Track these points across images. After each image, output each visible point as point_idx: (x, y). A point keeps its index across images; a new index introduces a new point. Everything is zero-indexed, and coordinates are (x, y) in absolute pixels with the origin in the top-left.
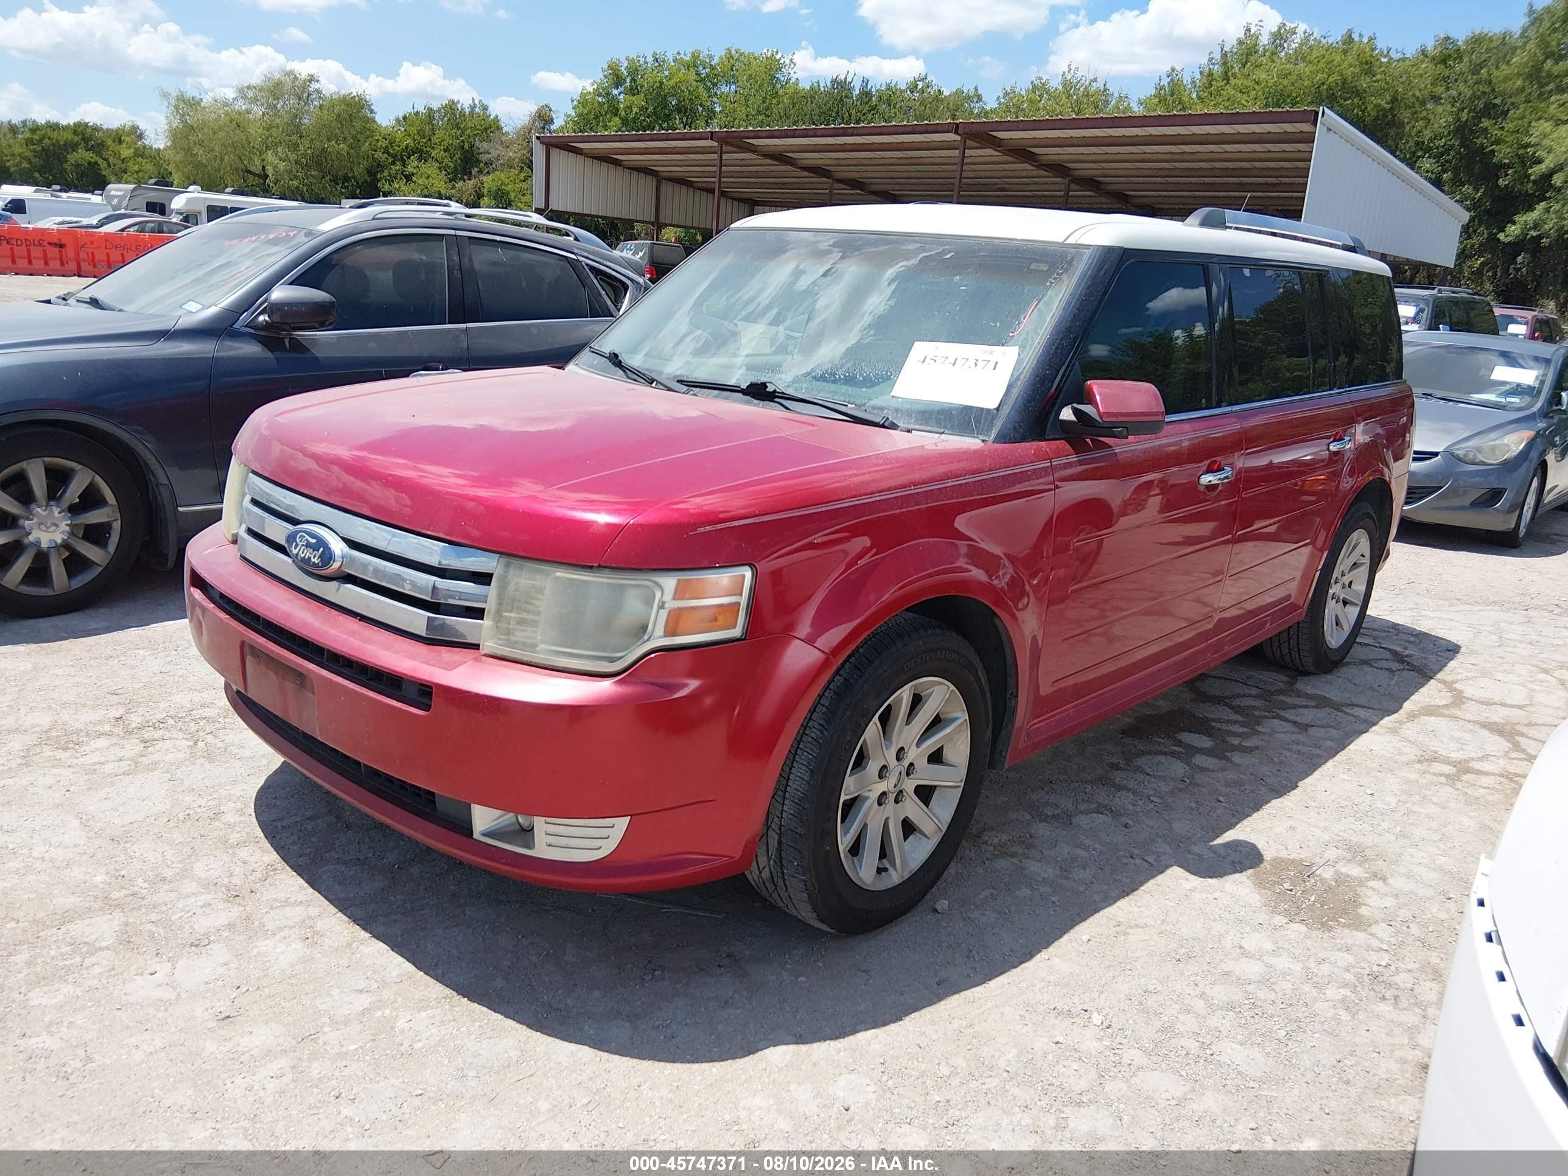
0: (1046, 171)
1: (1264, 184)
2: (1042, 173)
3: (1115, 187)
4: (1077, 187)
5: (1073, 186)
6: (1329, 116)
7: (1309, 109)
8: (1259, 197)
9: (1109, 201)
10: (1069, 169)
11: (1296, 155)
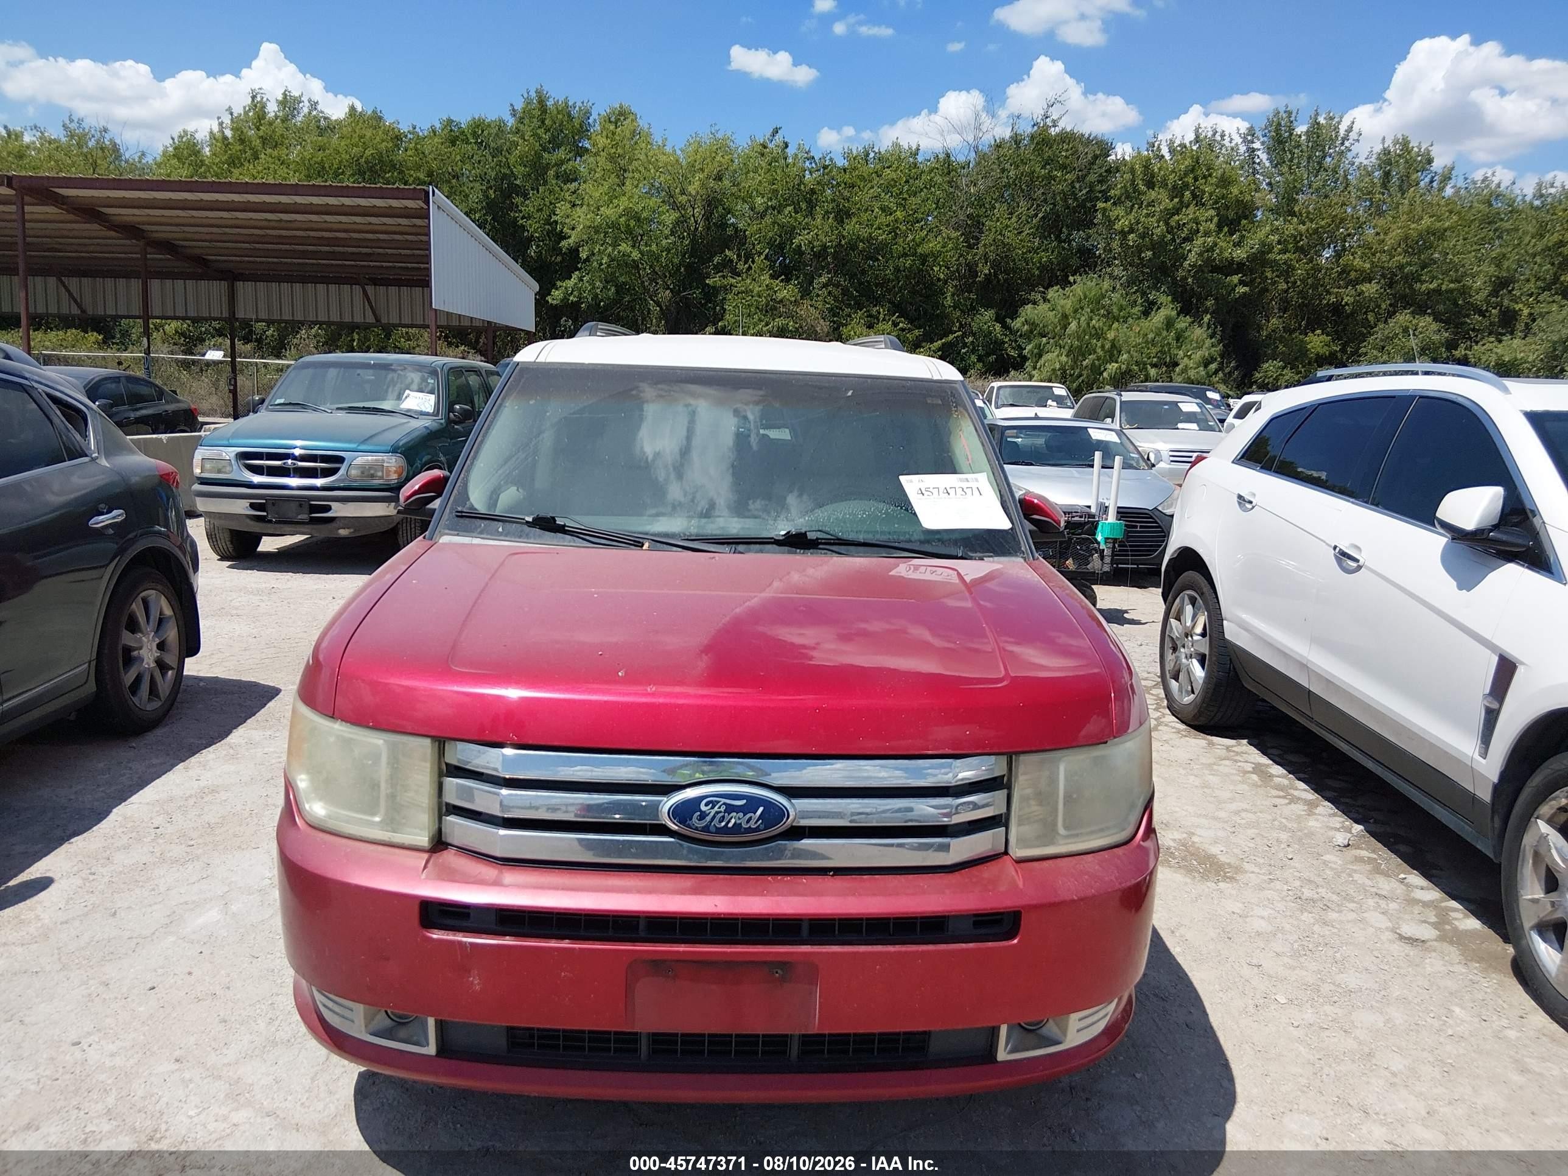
0: (118, 232)
1: (358, 253)
2: (113, 234)
3: (198, 251)
4: (153, 250)
5: (149, 249)
6: (438, 197)
7: (419, 187)
8: (349, 265)
9: (187, 265)
10: (143, 230)
11: (393, 229)
